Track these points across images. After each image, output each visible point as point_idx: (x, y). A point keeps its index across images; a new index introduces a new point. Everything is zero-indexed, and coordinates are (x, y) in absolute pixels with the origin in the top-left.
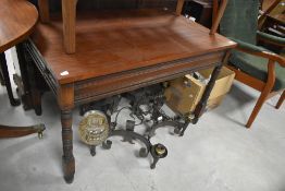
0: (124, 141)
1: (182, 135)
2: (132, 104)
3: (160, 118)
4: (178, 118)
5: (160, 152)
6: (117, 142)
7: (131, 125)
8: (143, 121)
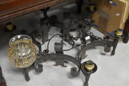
0: (56, 65)
1: (113, 54)
2: (62, 32)
3: (88, 38)
4: (108, 37)
5: (90, 68)
6: (49, 67)
7: (59, 47)
8: (74, 46)
